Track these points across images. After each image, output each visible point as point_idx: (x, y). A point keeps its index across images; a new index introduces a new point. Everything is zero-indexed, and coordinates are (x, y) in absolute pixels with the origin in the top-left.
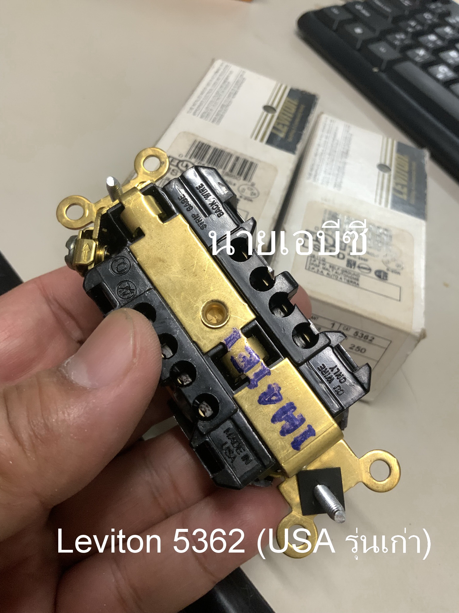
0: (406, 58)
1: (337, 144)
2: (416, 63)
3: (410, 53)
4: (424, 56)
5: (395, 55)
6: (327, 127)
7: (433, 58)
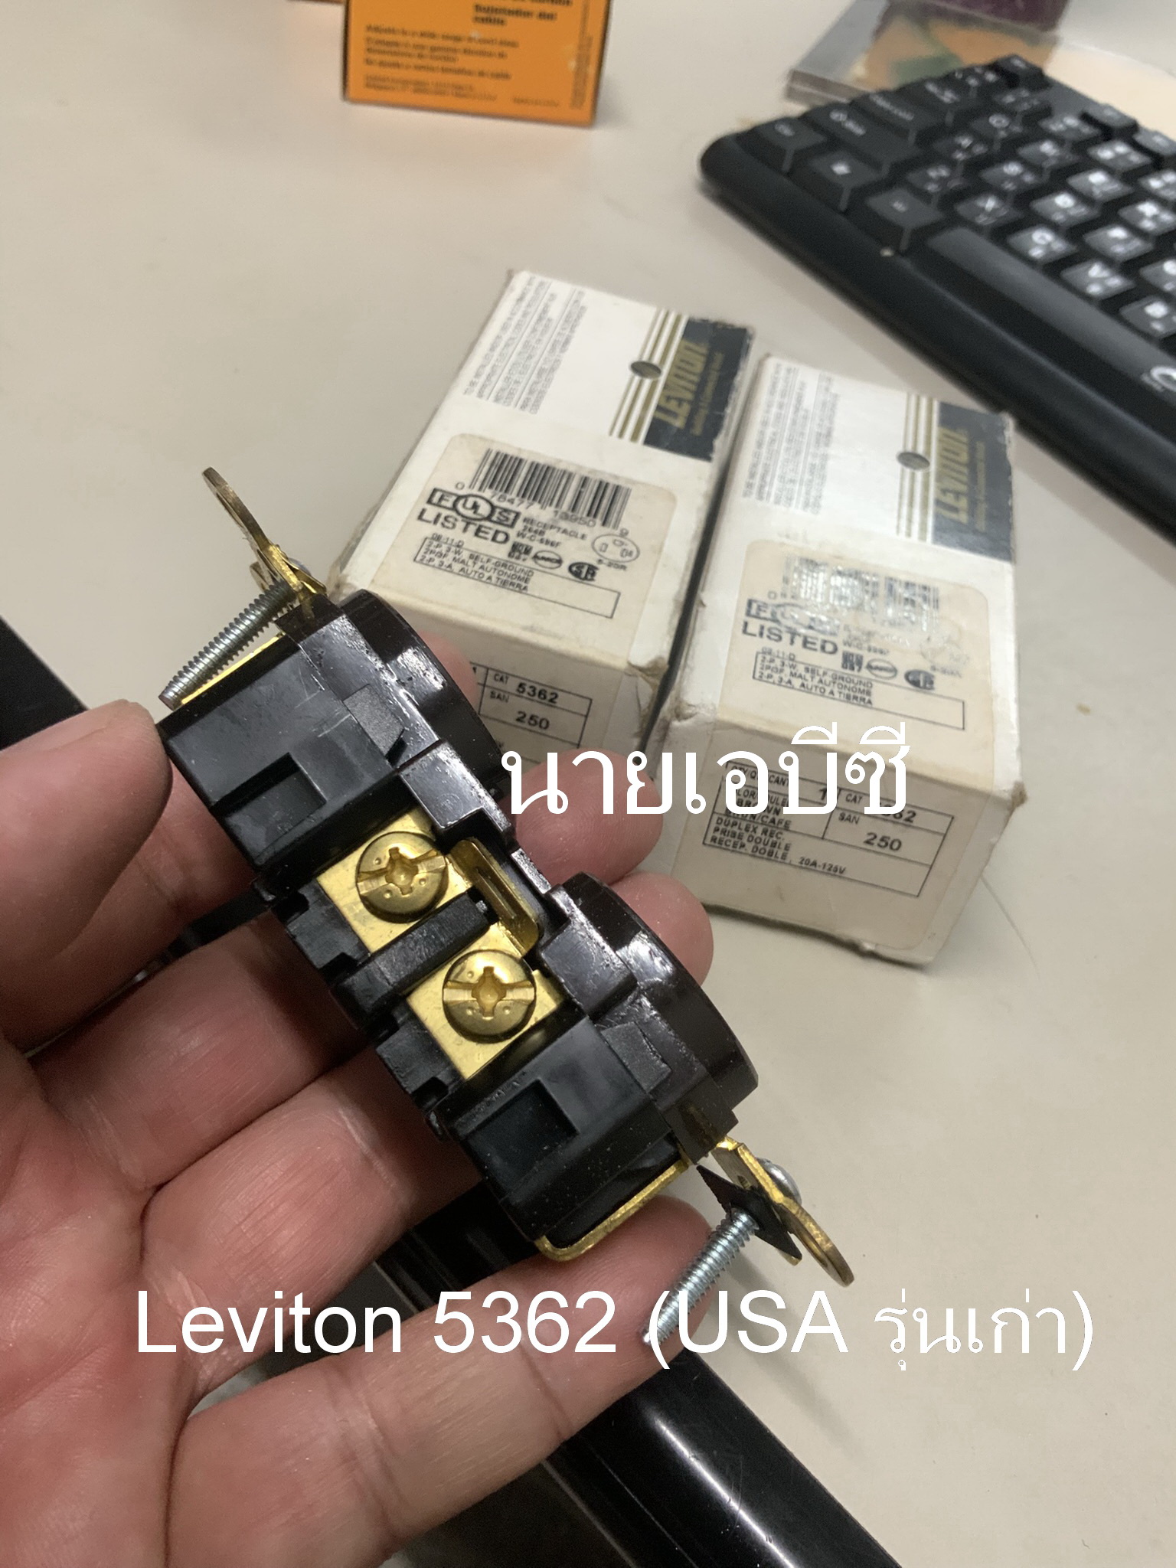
0: (954, 220)
1: (805, 418)
2: (978, 229)
3: (962, 209)
4: (994, 210)
5: (929, 214)
6: (780, 386)
7: (1017, 214)
